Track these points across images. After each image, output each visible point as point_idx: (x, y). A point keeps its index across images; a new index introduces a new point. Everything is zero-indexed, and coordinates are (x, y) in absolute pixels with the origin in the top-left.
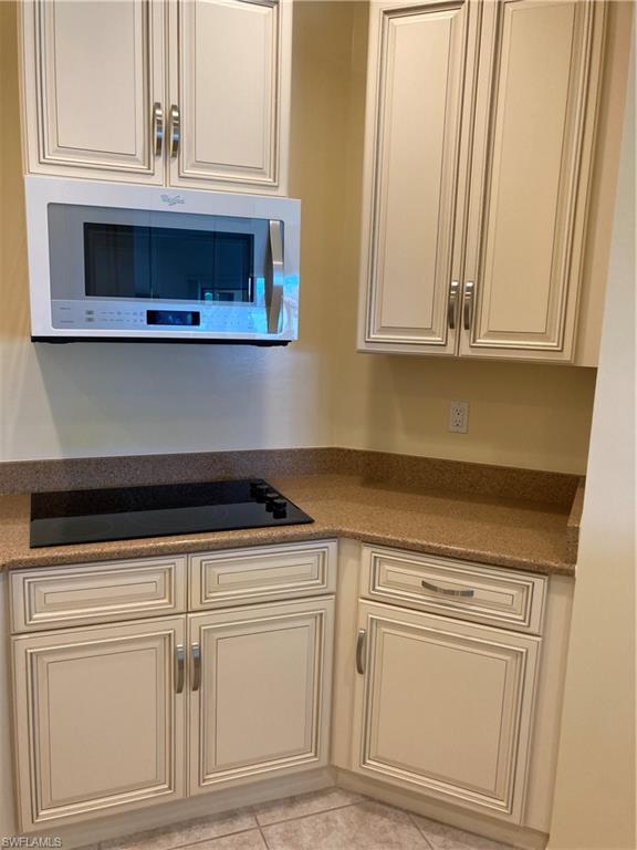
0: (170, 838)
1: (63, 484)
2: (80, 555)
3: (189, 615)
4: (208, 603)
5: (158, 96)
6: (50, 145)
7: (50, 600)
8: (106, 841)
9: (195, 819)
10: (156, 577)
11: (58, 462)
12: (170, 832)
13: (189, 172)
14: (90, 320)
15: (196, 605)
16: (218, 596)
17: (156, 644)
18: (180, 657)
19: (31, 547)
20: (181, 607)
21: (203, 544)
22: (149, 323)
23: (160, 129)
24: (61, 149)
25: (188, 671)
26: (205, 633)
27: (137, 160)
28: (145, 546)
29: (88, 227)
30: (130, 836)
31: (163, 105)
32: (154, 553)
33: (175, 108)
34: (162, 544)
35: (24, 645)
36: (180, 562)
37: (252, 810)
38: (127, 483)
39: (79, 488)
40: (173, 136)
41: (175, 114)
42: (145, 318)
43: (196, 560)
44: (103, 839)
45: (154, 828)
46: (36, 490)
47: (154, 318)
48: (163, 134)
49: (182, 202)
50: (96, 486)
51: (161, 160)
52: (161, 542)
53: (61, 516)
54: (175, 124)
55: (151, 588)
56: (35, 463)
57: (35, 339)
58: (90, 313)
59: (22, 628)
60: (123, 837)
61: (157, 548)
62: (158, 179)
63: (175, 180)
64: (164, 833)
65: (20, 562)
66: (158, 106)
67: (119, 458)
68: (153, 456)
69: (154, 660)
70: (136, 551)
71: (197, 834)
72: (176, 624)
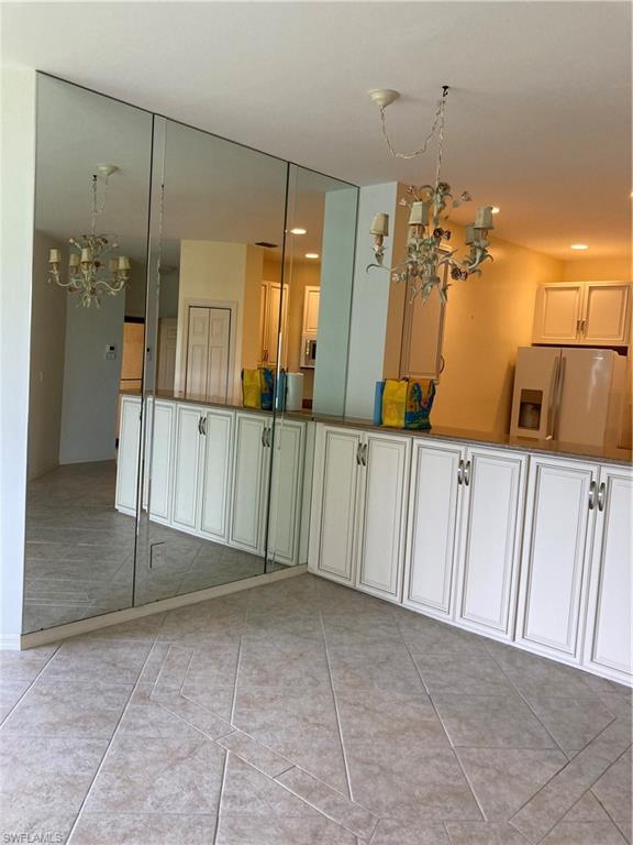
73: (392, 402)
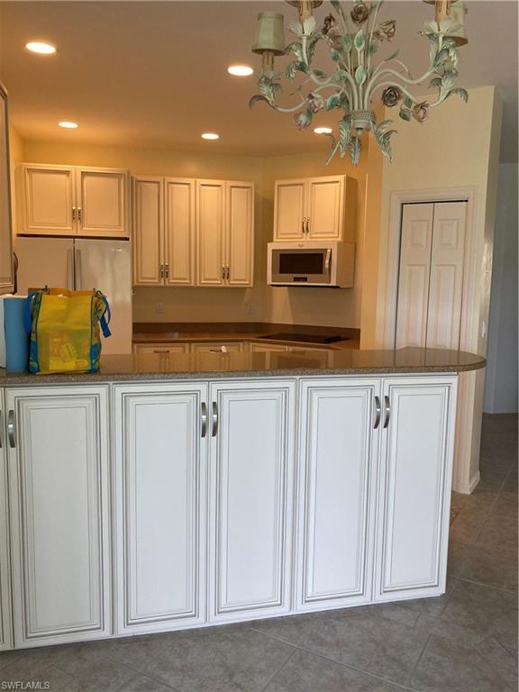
6: (279, 233)
13: (312, 236)
22: (294, 281)
24: (281, 234)
27: (299, 234)
29: (281, 255)
42: (293, 279)
47: (295, 279)
48: (305, 226)
51: (304, 234)
62: (304, 239)
63: (308, 239)
66: (304, 218)
73: (62, 333)
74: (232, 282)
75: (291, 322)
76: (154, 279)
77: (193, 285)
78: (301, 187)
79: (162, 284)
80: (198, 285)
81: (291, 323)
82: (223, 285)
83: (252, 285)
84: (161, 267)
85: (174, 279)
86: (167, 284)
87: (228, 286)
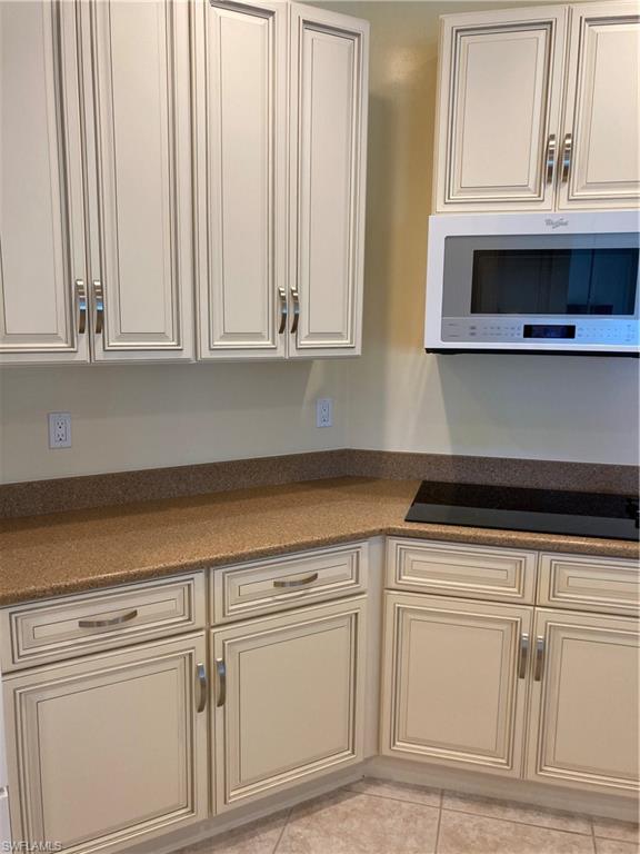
0: (504, 811)
1: (451, 476)
2: (442, 534)
3: (537, 609)
4: (555, 601)
5: (553, 129)
6: (455, 187)
7: (415, 566)
8: (450, 791)
9: (532, 805)
10: (508, 567)
11: (448, 456)
12: (506, 806)
13: (578, 194)
14: (473, 334)
15: (543, 600)
16: (565, 597)
17: (504, 627)
18: (523, 645)
19: (406, 520)
20: (529, 599)
21: (554, 544)
22: (525, 336)
23: (551, 159)
24: (463, 189)
25: (532, 660)
26: (550, 629)
27: (529, 190)
28: (499, 536)
29: (478, 254)
30: (471, 795)
31: (557, 137)
32: (505, 543)
33: (568, 136)
34: (513, 537)
35: (394, 599)
36: (531, 557)
37: (590, 819)
38: (506, 483)
39: (463, 481)
40: (564, 162)
41: (568, 141)
42: (522, 332)
43: (546, 558)
44: (448, 788)
45: (492, 796)
46: (427, 478)
47: (530, 332)
48: (554, 163)
49: (566, 224)
50: (478, 482)
51: (551, 187)
52: (514, 536)
53: (447, 504)
54: (567, 151)
55: (502, 575)
56: (428, 456)
57: (429, 351)
58: (473, 328)
59: (394, 585)
60: (465, 794)
61: (510, 540)
62: (547, 205)
63: (563, 204)
64: (501, 805)
65: (394, 530)
66: (552, 137)
67: (502, 460)
68: (533, 461)
69: (500, 641)
70: (490, 539)
71: (531, 818)
72: (523, 614)
74: (304, 343)
75: (446, 450)
76: (53, 337)
77: (187, 354)
78: (542, 35)
79: (82, 355)
80: (205, 354)
81: (448, 452)
82: (280, 353)
83: (358, 351)
84: (74, 293)
85: (123, 336)
86: (100, 355)
87: (294, 354)
